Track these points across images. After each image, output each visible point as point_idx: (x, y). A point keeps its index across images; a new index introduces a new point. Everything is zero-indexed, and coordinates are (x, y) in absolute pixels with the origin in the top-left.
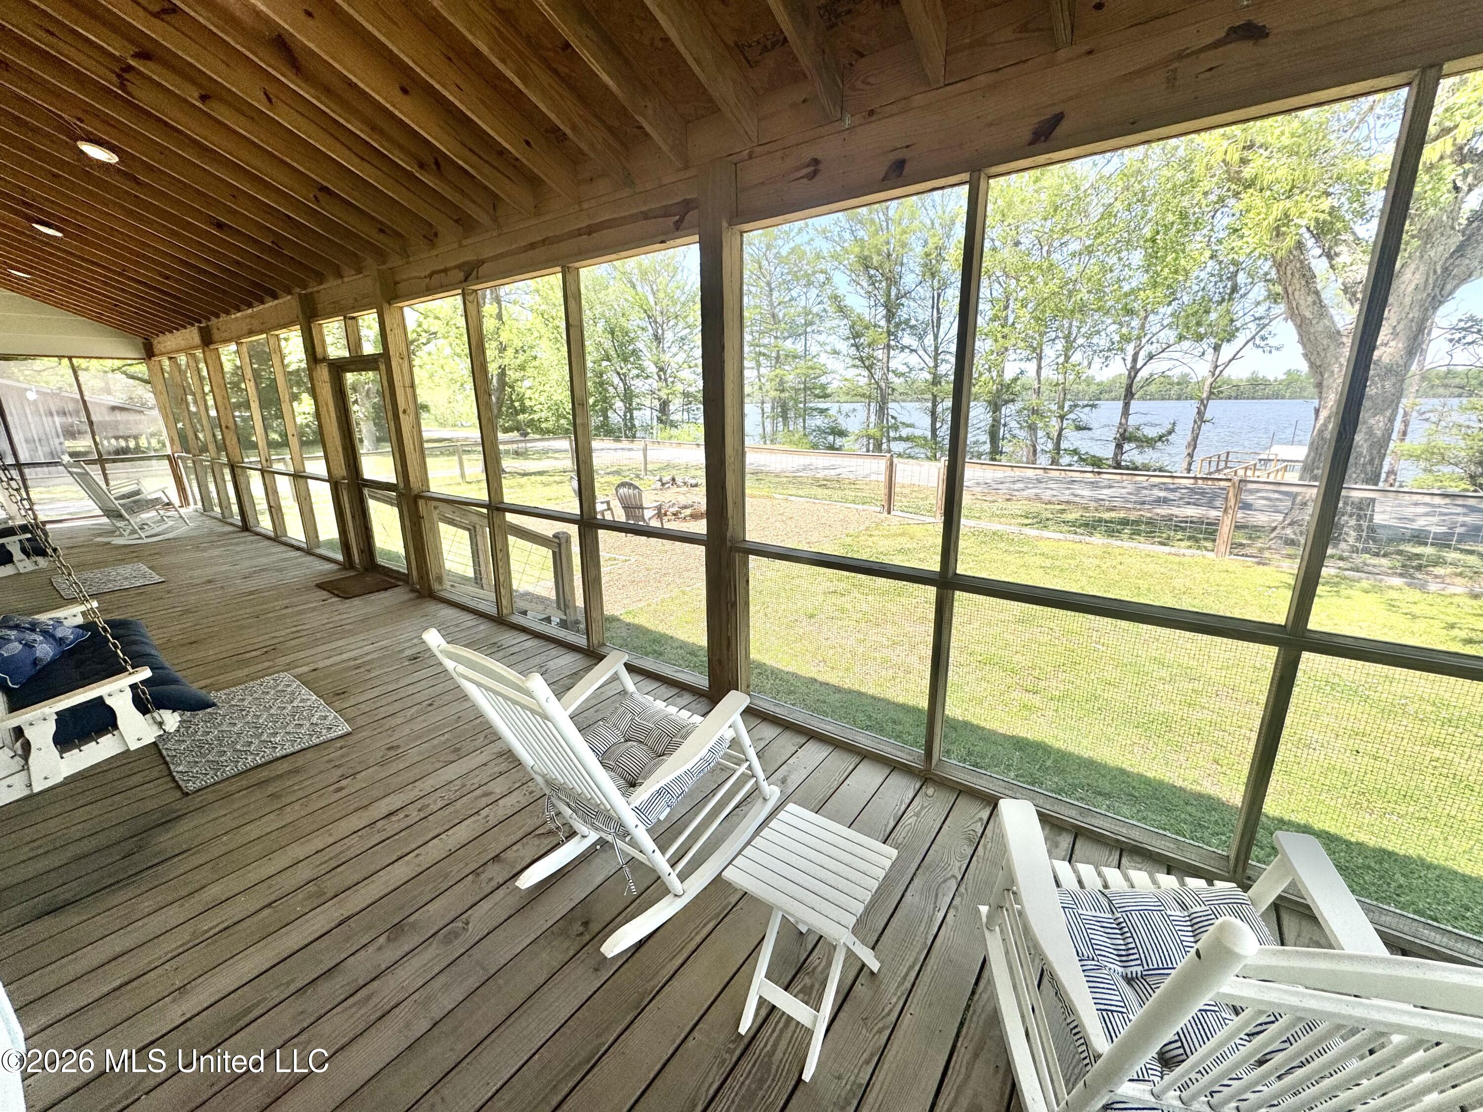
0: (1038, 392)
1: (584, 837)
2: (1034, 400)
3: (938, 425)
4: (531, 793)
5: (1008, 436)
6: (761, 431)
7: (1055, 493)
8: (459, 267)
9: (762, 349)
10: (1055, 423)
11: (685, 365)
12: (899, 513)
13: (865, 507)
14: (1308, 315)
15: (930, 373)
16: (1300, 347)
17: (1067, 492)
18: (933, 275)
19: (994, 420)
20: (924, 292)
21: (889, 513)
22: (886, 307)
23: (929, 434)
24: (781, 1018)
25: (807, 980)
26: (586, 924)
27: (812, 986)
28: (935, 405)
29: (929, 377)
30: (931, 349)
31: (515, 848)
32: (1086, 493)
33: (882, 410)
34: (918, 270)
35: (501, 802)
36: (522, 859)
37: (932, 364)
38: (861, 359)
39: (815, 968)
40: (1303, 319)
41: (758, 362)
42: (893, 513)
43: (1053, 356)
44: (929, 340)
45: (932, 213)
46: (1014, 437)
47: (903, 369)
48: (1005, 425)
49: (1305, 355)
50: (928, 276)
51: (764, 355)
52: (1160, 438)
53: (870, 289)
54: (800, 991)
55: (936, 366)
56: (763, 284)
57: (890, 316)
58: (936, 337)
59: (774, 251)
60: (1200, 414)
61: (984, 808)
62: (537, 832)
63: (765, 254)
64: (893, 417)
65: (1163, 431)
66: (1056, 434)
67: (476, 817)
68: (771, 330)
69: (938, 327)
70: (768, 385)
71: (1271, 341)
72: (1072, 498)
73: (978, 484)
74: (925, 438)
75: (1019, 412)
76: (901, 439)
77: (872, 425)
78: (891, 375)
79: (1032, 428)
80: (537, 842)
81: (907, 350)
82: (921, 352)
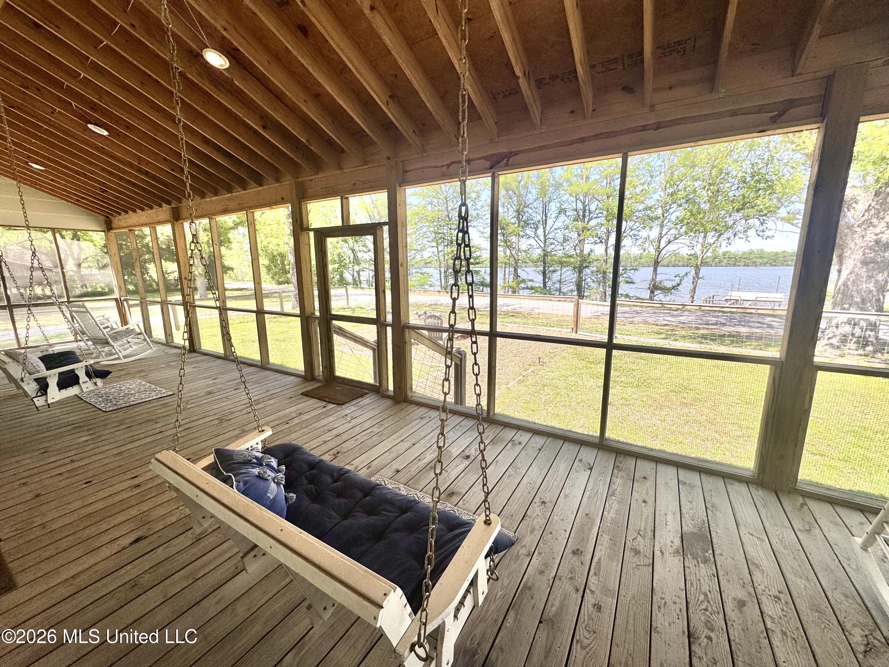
0: (606, 261)
2: (602, 266)
3: (547, 280)
8: (486, 158)
12: (582, 333)
15: (542, 250)
19: (579, 278)
20: (538, 204)
21: (576, 332)
22: (518, 212)
23: (542, 285)
28: (545, 269)
29: (542, 253)
30: (542, 238)
37: (542, 245)
38: (505, 242)
44: (540, 232)
48: (585, 281)
52: (674, 287)
55: (545, 246)
57: (519, 217)
58: (544, 228)
60: (697, 274)
65: (674, 284)
69: (546, 224)
74: (540, 288)
75: (592, 273)
81: (529, 238)
82: (537, 239)
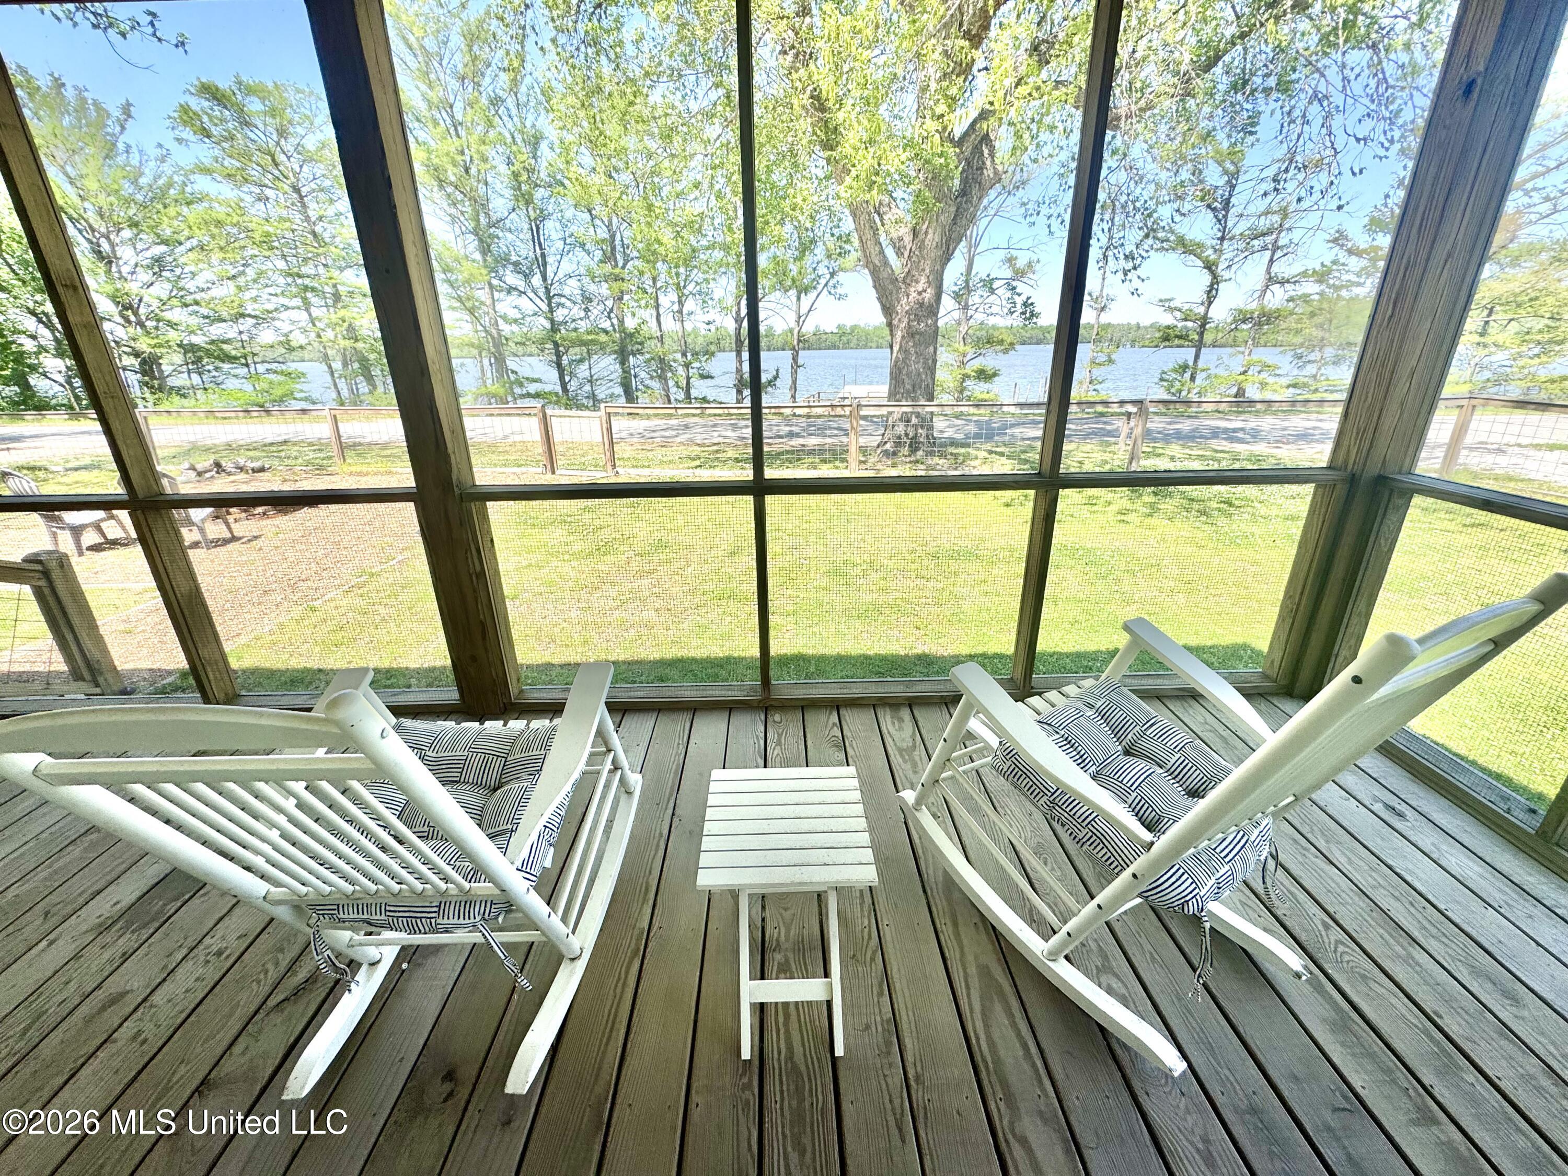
0: (661, 339)
1: (374, 964)
2: (659, 350)
3: (567, 379)
4: (219, 953)
5: (640, 387)
6: (334, 395)
7: (704, 436)
9: (307, 281)
10: (681, 371)
11: (175, 302)
12: (564, 472)
13: (523, 469)
14: (877, 262)
15: (546, 318)
16: (874, 291)
17: (716, 434)
18: (528, 203)
19: (624, 372)
20: (519, 221)
21: (553, 473)
22: (477, 235)
23: (559, 389)
24: (776, 1011)
25: (778, 957)
26: (450, 1076)
27: (787, 961)
28: (559, 356)
29: (548, 325)
30: (542, 292)
31: (237, 1049)
32: (729, 433)
33: (500, 361)
34: (508, 193)
35: (157, 998)
36: (265, 1056)
37: (545, 307)
38: (459, 299)
39: (778, 940)
40: (875, 266)
41: (305, 299)
42: (557, 472)
43: (669, 305)
44: (537, 280)
45: (510, 125)
46: (647, 387)
47: (513, 314)
48: (635, 377)
49: (879, 299)
50: (522, 204)
51: (313, 289)
53: (453, 211)
54: (779, 972)
55: (551, 311)
56: (286, 188)
57: (485, 249)
58: (544, 279)
59: (293, 141)
60: (795, 359)
61: (830, 713)
62: (272, 1002)
63: (278, 144)
64: (513, 372)
66: (685, 382)
67: (110, 1048)
68: (318, 255)
69: (545, 264)
70: (329, 334)
71: (840, 291)
72: (721, 440)
73: (631, 434)
74: (557, 394)
75: (648, 361)
76: (529, 395)
77: (489, 381)
78: (500, 321)
79: (662, 378)
80: (277, 1018)
81: (514, 293)
82: (532, 295)
